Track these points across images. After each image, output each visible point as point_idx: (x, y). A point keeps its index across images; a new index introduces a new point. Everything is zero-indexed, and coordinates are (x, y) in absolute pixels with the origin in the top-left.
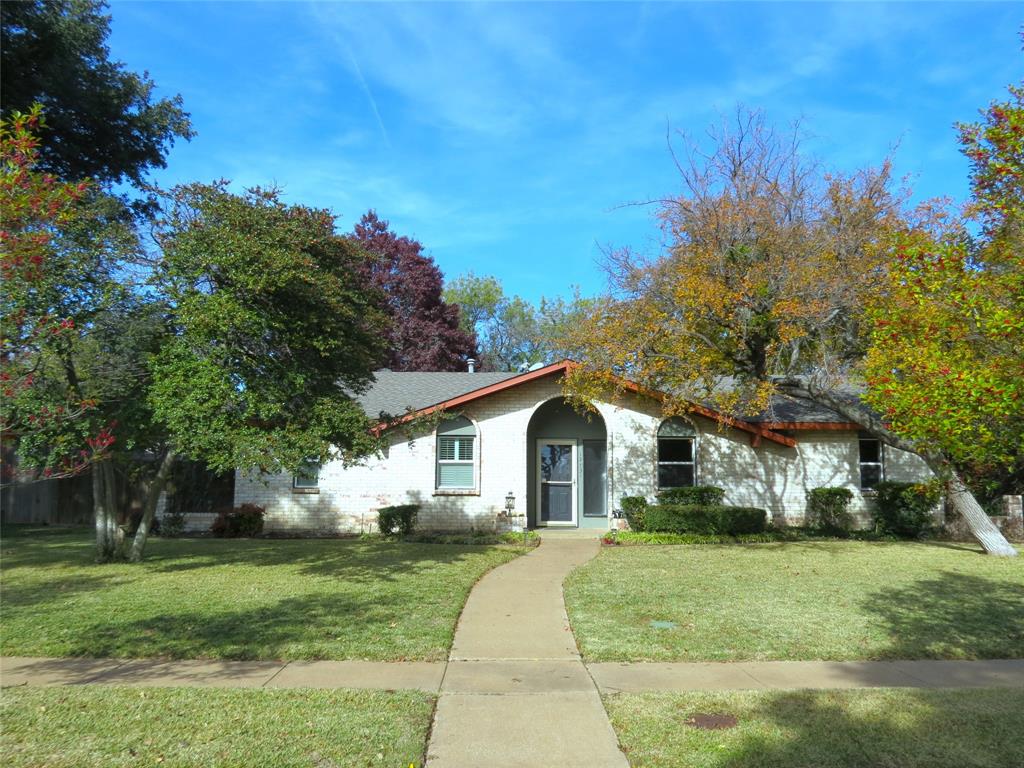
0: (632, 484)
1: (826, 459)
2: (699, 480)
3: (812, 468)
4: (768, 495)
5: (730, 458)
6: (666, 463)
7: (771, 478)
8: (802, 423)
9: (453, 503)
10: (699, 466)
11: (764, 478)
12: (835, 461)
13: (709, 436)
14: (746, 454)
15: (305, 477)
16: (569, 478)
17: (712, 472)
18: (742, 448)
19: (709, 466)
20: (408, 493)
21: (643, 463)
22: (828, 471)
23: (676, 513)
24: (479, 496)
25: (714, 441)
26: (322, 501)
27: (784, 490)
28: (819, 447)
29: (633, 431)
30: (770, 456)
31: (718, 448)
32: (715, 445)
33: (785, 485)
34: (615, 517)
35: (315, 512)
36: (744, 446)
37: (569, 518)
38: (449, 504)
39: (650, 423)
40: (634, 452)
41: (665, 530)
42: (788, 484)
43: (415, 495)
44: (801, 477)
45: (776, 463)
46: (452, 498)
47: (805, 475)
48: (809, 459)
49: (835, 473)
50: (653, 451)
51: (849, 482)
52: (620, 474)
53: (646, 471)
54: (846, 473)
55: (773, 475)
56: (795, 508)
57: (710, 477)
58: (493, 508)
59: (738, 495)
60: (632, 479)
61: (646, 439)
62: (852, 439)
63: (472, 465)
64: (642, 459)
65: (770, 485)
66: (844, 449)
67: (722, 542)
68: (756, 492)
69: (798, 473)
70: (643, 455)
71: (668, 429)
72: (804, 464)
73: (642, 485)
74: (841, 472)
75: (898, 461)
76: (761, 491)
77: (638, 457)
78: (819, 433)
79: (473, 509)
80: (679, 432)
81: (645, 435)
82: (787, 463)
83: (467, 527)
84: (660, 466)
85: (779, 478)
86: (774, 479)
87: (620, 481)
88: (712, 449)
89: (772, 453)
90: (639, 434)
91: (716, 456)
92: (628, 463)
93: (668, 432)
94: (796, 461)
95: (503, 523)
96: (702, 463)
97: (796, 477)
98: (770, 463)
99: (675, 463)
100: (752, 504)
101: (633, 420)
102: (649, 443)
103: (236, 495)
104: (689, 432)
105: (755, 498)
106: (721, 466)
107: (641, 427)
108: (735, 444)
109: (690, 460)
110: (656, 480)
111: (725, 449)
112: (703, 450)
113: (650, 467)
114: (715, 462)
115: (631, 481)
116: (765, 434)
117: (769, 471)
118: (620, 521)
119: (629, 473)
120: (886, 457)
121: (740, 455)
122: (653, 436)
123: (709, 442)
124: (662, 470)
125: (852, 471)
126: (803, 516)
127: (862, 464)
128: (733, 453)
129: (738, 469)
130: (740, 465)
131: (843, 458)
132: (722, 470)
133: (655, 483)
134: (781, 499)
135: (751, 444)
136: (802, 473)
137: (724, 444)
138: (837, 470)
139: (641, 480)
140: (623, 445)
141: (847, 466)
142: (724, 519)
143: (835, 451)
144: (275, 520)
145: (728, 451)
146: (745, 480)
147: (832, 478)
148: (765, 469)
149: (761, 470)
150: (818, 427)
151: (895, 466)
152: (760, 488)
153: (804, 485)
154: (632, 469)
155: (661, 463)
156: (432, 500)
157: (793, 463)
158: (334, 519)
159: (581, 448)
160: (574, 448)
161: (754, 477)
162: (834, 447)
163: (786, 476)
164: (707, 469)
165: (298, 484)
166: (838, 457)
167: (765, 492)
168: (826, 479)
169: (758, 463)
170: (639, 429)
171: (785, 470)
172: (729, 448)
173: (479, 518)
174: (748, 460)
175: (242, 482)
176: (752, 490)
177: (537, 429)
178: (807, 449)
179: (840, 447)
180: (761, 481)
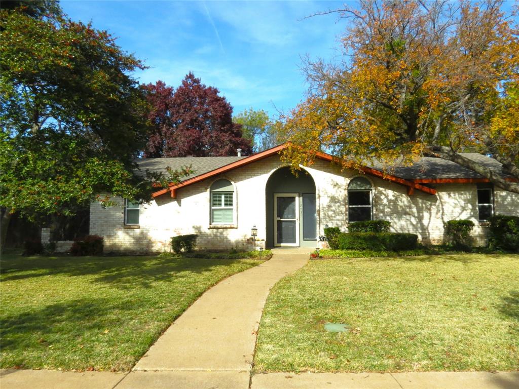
0: (332, 220)
1: (456, 202)
2: (374, 217)
3: (448, 208)
4: (419, 225)
5: (394, 202)
6: (354, 206)
7: (421, 214)
8: (441, 179)
9: (221, 233)
10: (374, 208)
11: (416, 215)
12: (462, 203)
13: (381, 189)
14: (404, 200)
15: (131, 219)
16: (294, 216)
17: (383, 212)
18: (402, 196)
19: (381, 208)
20: (194, 227)
21: (339, 206)
22: (458, 210)
23: (359, 237)
24: (237, 228)
25: (384, 192)
26: (142, 233)
27: (430, 222)
28: (452, 195)
29: (332, 186)
30: (420, 201)
31: (387, 197)
32: (384, 195)
33: (430, 219)
34: (321, 240)
35: (138, 240)
36: (404, 195)
37: (294, 241)
38: (218, 234)
39: (344, 181)
40: (333, 200)
41: (352, 249)
42: (432, 218)
43: (198, 229)
44: (440, 214)
45: (424, 205)
46: (220, 230)
47: (443, 212)
48: (445, 202)
49: (463, 211)
50: (345, 199)
51: (472, 216)
52: (325, 214)
53: (341, 211)
54: (469, 211)
55: (423, 213)
56: (436, 233)
57: (381, 215)
58: (246, 236)
59: (399, 225)
60: (332, 216)
61: (341, 192)
62: (474, 189)
63: (232, 209)
64: (338, 204)
65: (420, 219)
66: (468, 196)
67: (389, 256)
68: (412, 224)
69: (438, 211)
70: (339, 201)
71: (354, 185)
72: (442, 206)
73: (338, 220)
74: (466, 210)
75: (503, 202)
76: (414, 222)
77: (336, 202)
78: (452, 186)
79: (234, 237)
80: (362, 187)
81: (340, 189)
82: (431, 205)
83: (229, 247)
84: (350, 208)
85: (426, 215)
86: (423, 215)
87: (325, 218)
88: (383, 197)
89: (421, 198)
90: (336, 188)
91: (385, 201)
92: (329, 206)
93: (354, 187)
94: (437, 204)
95: (249, 245)
96: (376, 206)
97: (437, 213)
98: (420, 205)
99: (359, 206)
100: (409, 231)
101: (332, 180)
102: (342, 194)
103: (90, 230)
104: (368, 187)
105: (411, 227)
106: (389, 208)
107: (337, 184)
108: (397, 194)
109: (369, 204)
110: (347, 217)
111: (391, 197)
112: (377, 198)
113: (343, 209)
114: (385, 205)
115: (331, 218)
116: (417, 186)
117: (420, 210)
118: (323, 243)
119: (330, 213)
120: (496, 200)
121: (401, 201)
122: (345, 189)
123: (381, 193)
124: (351, 211)
125: (473, 209)
126: (442, 238)
127: (480, 205)
128: (396, 199)
129: (400, 209)
130: (401, 207)
131: (467, 201)
132: (389, 210)
133: (346, 219)
134: (427, 228)
135: (408, 194)
136: (441, 211)
137: (391, 194)
138: (464, 209)
139: (338, 217)
140: (326, 196)
141: (470, 206)
142: (391, 240)
143: (462, 196)
144: (114, 245)
145: (393, 198)
146: (404, 216)
147: (460, 214)
148: (417, 209)
149: (414, 210)
150: (451, 181)
151: (502, 206)
152: (414, 221)
153: (442, 218)
154: (331, 210)
155: (351, 206)
156: (209, 232)
157: (435, 205)
158: (150, 244)
159: (301, 198)
160: (297, 199)
161: (409, 214)
162: (462, 194)
163: (430, 213)
164: (380, 209)
165: (127, 223)
166: (465, 200)
167: (417, 224)
168: (456, 214)
169: (413, 205)
170: (336, 185)
171: (430, 210)
172: (394, 196)
173: (237, 243)
174: (406, 203)
175: (94, 222)
176: (409, 222)
177: (272, 187)
178: (444, 195)
179: (465, 194)
180: (414, 216)
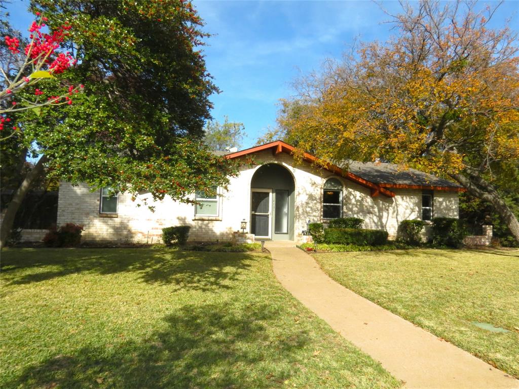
0: (309, 216)
1: (407, 204)
2: (345, 214)
3: (401, 209)
4: (379, 223)
5: (361, 202)
6: (327, 204)
7: (381, 214)
8: (400, 185)
9: (207, 225)
10: (345, 207)
11: (377, 214)
12: (412, 206)
13: (351, 190)
14: (369, 201)
15: (108, 206)
16: (267, 211)
17: (351, 210)
18: (367, 197)
19: (351, 207)
20: (178, 218)
21: (315, 204)
22: (408, 211)
24: (221, 221)
25: (353, 193)
26: (122, 223)
27: (387, 220)
28: (405, 198)
29: (311, 185)
30: (381, 202)
31: (355, 197)
32: (353, 195)
33: (388, 218)
34: (304, 235)
35: (117, 230)
36: (369, 197)
37: (267, 235)
38: (204, 227)
39: (320, 181)
40: (311, 197)
41: (339, 243)
42: (389, 217)
43: (183, 220)
44: (395, 214)
45: (384, 206)
46: (206, 222)
47: (397, 213)
48: (399, 204)
49: (412, 212)
50: (321, 198)
51: (418, 217)
52: (303, 210)
53: (317, 208)
54: (417, 212)
55: (382, 213)
56: (392, 231)
57: (350, 213)
58: (231, 228)
60: (309, 213)
61: (317, 190)
62: (420, 194)
63: (216, 202)
64: (315, 201)
65: (380, 218)
66: (415, 200)
67: (371, 250)
68: (374, 222)
69: (394, 212)
70: (316, 199)
71: (329, 185)
72: (397, 207)
73: (314, 216)
74: (414, 212)
75: (440, 207)
76: (376, 221)
77: (313, 200)
78: (406, 191)
79: (219, 229)
80: (335, 187)
81: (317, 188)
82: (389, 206)
83: (213, 240)
84: (324, 206)
85: (385, 214)
86: (382, 215)
87: (303, 214)
88: (352, 197)
89: (381, 200)
90: (314, 186)
91: (353, 201)
92: (307, 203)
93: (329, 186)
94: (393, 205)
96: (346, 205)
97: (393, 213)
98: (381, 206)
99: (332, 204)
100: (371, 227)
101: (311, 179)
102: (318, 193)
103: (58, 218)
104: (340, 187)
105: (373, 225)
106: (356, 207)
107: (315, 183)
108: (363, 195)
109: (338, 202)
110: (322, 214)
111: (358, 198)
112: (347, 198)
113: (319, 206)
114: (354, 204)
115: (309, 214)
116: (382, 190)
117: (380, 210)
119: (308, 209)
120: (435, 204)
121: (366, 201)
122: (321, 188)
123: (350, 193)
124: (325, 208)
125: (419, 212)
126: (396, 235)
127: (424, 208)
128: (362, 200)
129: (365, 209)
130: (366, 206)
131: (416, 204)
132: (357, 209)
133: (321, 215)
134: (385, 226)
135: (371, 196)
136: (396, 212)
137: (358, 195)
138: (413, 211)
139: (314, 214)
140: (305, 193)
141: (417, 209)
142: (371, 236)
143: (412, 200)
144: (89, 235)
145: (360, 199)
146: (368, 215)
147: (410, 215)
148: (378, 209)
149: (376, 210)
150: (407, 187)
151: (439, 209)
152: (376, 219)
153: (397, 218)
154: (309, 207)
155: (325, 204)
156: (193, 223)
157: (392, 206)
158: (131, 234)
159: (274, 194)
160: (271, 194)
161: (372, 213)
162: (412, 198)
163: (388, 213)
164: (349, 208)
165: (102, 211)
166: (414, 204)
167: (378, 222)
168: (407, 215)
169: (375, 206)
170: (314, 184)
171: (388, 210)
172: (360, 197)
173: (222, 235)
174: (370, 204)
175: (62, 209)
176: (372, 220)
177: (256, 181)
178: (398, 198)
179: (414, 198)
180: (375, 215)
